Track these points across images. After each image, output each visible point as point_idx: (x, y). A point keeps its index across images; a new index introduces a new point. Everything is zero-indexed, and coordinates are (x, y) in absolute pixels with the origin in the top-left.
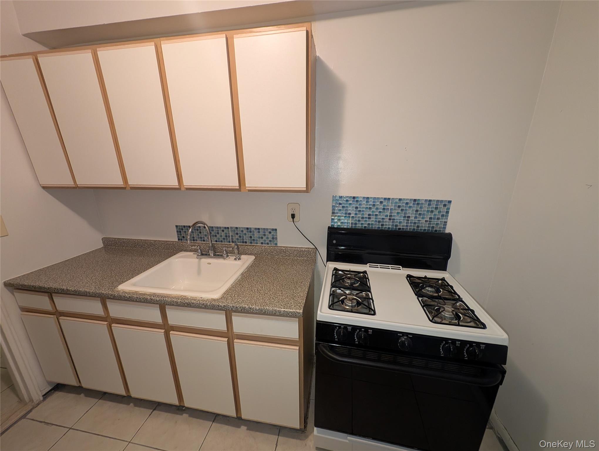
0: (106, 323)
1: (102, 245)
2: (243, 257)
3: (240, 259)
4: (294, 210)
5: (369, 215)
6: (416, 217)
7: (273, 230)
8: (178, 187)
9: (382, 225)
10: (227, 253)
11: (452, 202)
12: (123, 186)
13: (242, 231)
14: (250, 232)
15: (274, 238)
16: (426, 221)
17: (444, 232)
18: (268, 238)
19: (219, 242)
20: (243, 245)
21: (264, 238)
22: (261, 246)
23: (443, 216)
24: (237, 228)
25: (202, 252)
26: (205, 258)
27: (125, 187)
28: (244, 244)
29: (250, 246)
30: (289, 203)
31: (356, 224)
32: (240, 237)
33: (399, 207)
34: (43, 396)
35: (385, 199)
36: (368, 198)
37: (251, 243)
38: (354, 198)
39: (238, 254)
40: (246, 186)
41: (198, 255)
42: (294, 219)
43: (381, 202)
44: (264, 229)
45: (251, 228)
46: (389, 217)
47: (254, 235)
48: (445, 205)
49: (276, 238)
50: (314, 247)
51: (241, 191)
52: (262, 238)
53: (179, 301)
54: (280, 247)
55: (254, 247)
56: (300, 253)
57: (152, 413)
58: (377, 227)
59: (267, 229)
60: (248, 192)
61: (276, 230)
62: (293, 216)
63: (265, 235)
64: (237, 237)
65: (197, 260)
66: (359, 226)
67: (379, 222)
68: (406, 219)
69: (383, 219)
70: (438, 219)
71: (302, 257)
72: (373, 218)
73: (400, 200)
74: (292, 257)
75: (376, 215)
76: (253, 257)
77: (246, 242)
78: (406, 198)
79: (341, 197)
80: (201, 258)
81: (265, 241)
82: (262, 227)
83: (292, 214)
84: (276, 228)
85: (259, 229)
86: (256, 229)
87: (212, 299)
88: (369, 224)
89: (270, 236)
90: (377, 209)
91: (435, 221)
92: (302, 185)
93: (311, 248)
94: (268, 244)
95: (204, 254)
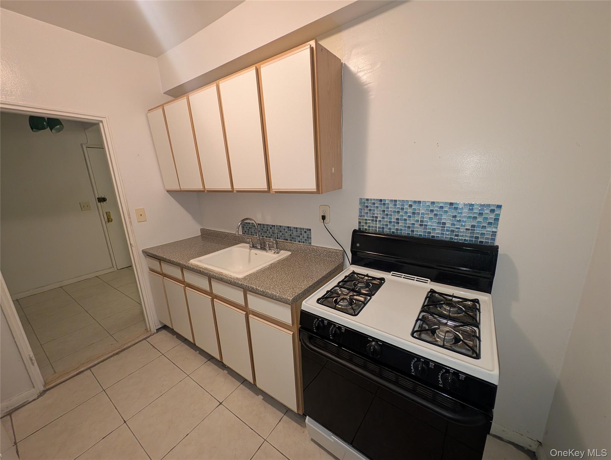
0: (183, 285)
1: (200, 234)
2: (282, 252)
3: (278, 253)
4: (324, 212)
5: (398, 219)
6: (453, 224)
7: (308, 230)
8: (231, 190)
9: (413, 231)
10: (269, 247)
11: (503, 207)
12: (202, 190)
13: (284, 229)
14: (290, 230)
15: (309, 238)
16: (467, 229)
17: (492, 245)
18: (304, 237)
19: (268, 238)
20: (284, 242)
21: (301, 237)
22: (298, 244)
23: (490, 224)
24: (280, 226)
25: (253, 245)
26: (254, 250)
27: (204, 190)
28: (286, 241)
29: (289, 243)
30: (321, 205)
31: (383, 228)
32: (283, 234)
33: (432, 211)
34: (156, 330)
35: (415, 202)
36: (396, 201)
37: (291, 240)
38: (381, 200)
39: (277, 248)
40: (273, 188)
41: (250, 247)
42: (324, 220)
43: (411, 206)
44: (301, 229)
45: (291, 227)
46: (420, 223)
47: (293, 233)
48: (492, 211)
49: (311, 238)
50: (342, 249)
51: (270, 193)
52: (299, 236)
53: (217, 275)
54: (313, 246)
55: (292, 244)
56: (329, 253)
57: (207, 361)
58: (405, 232)
59: (303, 229)
60: (275, 193)
61: (310, 230)
62: (324, 218)
63: (301, 234)
64: (281, 234)
65: (249, 250)
66: (386, 230)
67: (409, 227)
68: (441, 225)
69: (413, 224)
70: (484, 227)
71: (330, 257)
72: (401, 223)
73: (433, 203)
74: (322, 257)
75: (405, 220)
76: (290, 253)
77: (287, 240)
78: (439, 201)
79: (367, 200)
80: (251, 249)
81: (301, 239)
82: (299, 227)
83: (322, 216)
84: (310, 228)
85: (297, 228)
86: (294, 228)
87: (237, 278)
88: (397, 229)
89: (305, 235)
90: (406, 213)
91: (478, 230)
92: (312, 186)
93: (339, 250)
94: (304, 242)
95: (254, 247)
